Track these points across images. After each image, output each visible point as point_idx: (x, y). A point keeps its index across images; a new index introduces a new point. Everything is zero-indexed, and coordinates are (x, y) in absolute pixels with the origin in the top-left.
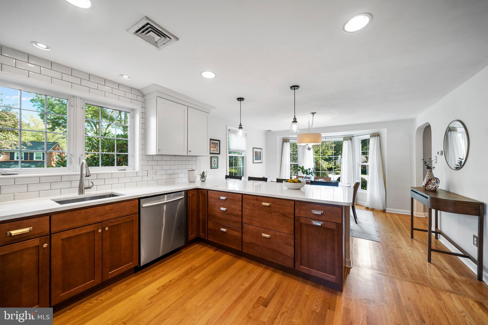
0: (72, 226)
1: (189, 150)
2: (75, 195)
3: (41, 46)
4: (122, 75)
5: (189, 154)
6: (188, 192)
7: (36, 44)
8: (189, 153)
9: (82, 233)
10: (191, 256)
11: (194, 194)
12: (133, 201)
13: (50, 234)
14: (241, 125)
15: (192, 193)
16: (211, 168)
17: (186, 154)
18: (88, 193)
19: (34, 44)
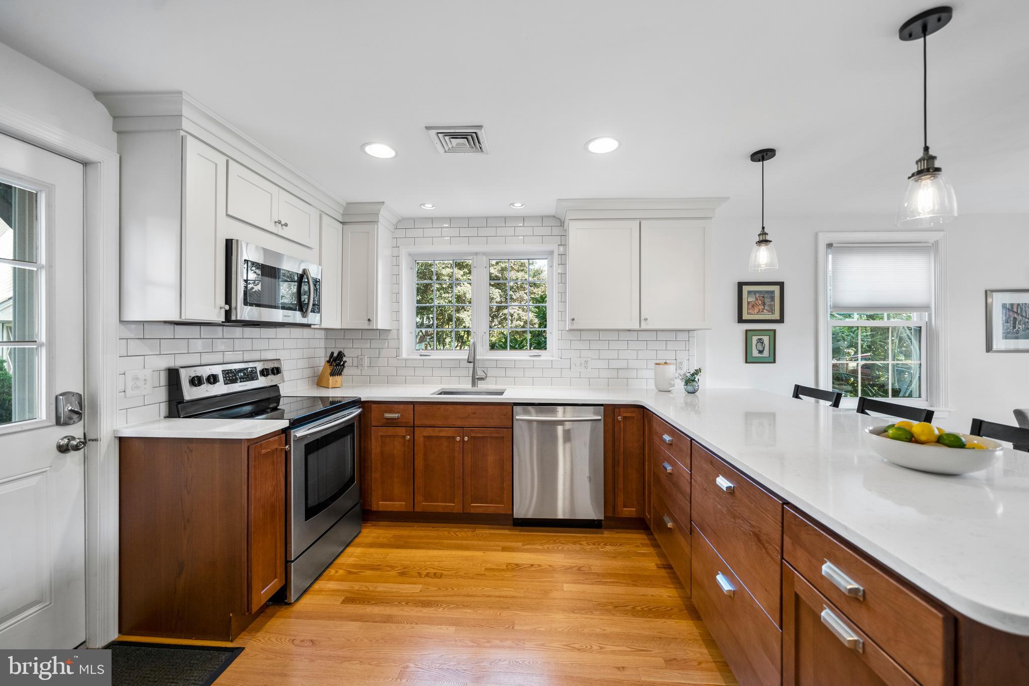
0: (432, 423)
1: (642, 318)
2: (468, 386)
3: (428, 206)
4: (512, 204)
5: (644, 326)
6: (616, 410)
7: (424, 206)
8: (643, 323)
9: (441, 435)
10: (609, 548)
11: (633, 417)
12: (503, 407)
13: (414, 427)
14: (763, 233)
15: (625, 415)
16: (746, 362)
17: (637, 327)
18: (482, 386)
19: (422, 207)
